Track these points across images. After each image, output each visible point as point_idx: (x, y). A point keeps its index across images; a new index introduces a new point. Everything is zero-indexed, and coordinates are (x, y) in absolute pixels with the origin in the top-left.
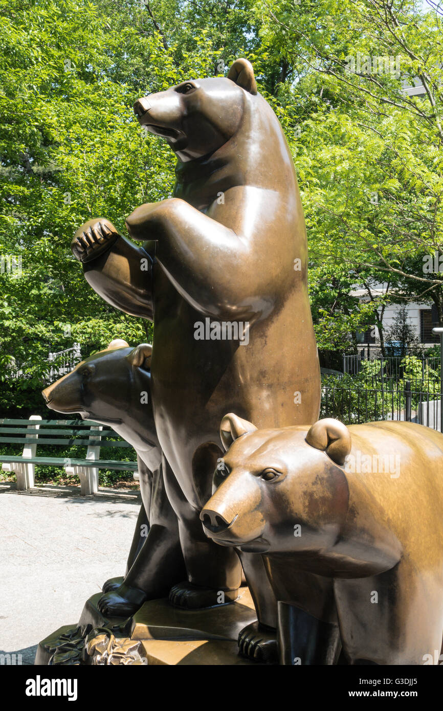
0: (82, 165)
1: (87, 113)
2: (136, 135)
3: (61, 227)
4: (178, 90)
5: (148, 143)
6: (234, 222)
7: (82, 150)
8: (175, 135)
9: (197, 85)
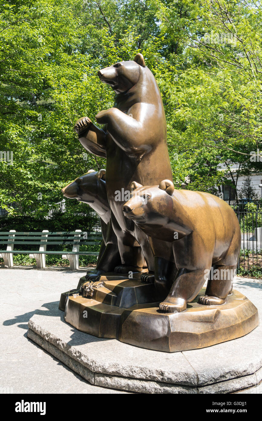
0: (67, 99)
1: (70, 71)
2: (95, 83)
3: (56, 132)
4: (115, 66)
5: (102, 87)
6: (136, 116)
7: (67, 91)
8: (114, 84)
9: (122, 64)
